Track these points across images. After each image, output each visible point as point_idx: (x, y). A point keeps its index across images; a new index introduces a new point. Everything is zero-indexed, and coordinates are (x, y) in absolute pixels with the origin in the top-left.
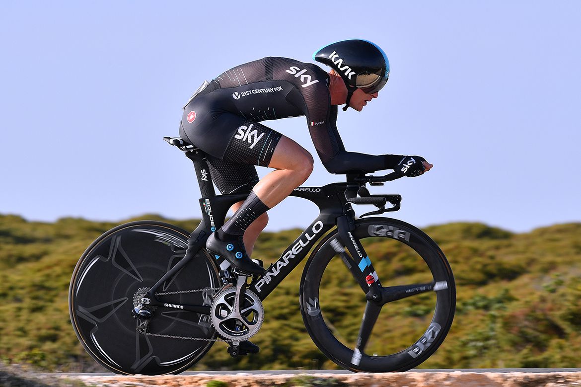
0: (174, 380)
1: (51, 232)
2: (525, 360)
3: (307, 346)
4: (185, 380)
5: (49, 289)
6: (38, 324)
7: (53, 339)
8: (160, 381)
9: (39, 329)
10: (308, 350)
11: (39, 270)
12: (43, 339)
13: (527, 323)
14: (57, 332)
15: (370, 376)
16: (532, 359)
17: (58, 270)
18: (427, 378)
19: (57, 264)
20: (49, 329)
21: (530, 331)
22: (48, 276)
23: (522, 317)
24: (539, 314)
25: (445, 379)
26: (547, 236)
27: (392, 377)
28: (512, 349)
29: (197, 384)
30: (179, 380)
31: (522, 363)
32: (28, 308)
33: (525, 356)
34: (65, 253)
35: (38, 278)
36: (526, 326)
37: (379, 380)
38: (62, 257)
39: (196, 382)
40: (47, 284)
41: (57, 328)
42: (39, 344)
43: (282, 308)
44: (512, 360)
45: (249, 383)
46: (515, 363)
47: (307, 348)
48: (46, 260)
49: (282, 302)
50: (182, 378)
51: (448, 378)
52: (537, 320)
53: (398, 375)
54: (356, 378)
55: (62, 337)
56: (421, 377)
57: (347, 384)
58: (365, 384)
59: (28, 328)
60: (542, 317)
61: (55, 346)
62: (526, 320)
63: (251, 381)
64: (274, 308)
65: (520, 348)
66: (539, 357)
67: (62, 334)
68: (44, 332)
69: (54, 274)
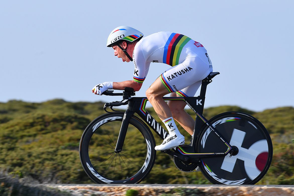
0: (109, 188)
1: (6, 108)
2: (281, 181)
3: (157, 171)
4: (114, 188)
5: (12, 138)
6: (12, 157)
7: (20, 165)
8: (101, 189)
9: (12, 160)
10: (158, 173)
11: (7, 128)
12: (14, 165)
13: (282, 160)
14: (22, 162)
15: (217, 188)
16: (285, 180)
17: (17, 128)
18: (248, 190)
19: (17, 125)
20: (18, 160)
21: (284, 165)
22: (12, 131)
23: (280, 157)
24: (289, 155)
25: (259, 191)
26: (273, 114)
27: (229, 189)
28: (273, 174)
29: (121, 191)
30: (111, 189)
31: (279, 182)
32: (6, 148)
33: (282, 178)
34: (21, 119)
35: (6, 132)
36: (282, 162)
37: (222, 191)
38: (20, 121)
39: (121, 190)
40: (11, 135)
41: (22, 159)
42: (13, 168)
43: (142, 150)
44: (274, 180)
45: (150, 191)
46: (276, 182)
47: (158, 172)
48: (11, 123)
49: (142, 147)
50: (113, 187)
51: (261, 190)
52: (288, 159)
53: (233, 188)
54: (209, 189)
55: (25, 164)
56: (245, 189)
57: (205, 192)
58: (214, 193)
59: (6, 159)
60: (290, 157)
61: (21, 169)
62: (282, 158)
63: (151, 190)
64: (137, 150)
65: (278, 174)
66: (289, 179)
67: (25, 163)
68: (15, 161)
69: (15, 130)
